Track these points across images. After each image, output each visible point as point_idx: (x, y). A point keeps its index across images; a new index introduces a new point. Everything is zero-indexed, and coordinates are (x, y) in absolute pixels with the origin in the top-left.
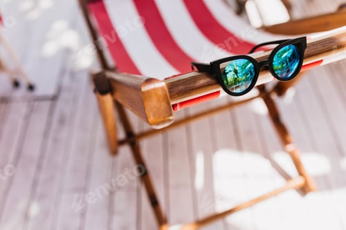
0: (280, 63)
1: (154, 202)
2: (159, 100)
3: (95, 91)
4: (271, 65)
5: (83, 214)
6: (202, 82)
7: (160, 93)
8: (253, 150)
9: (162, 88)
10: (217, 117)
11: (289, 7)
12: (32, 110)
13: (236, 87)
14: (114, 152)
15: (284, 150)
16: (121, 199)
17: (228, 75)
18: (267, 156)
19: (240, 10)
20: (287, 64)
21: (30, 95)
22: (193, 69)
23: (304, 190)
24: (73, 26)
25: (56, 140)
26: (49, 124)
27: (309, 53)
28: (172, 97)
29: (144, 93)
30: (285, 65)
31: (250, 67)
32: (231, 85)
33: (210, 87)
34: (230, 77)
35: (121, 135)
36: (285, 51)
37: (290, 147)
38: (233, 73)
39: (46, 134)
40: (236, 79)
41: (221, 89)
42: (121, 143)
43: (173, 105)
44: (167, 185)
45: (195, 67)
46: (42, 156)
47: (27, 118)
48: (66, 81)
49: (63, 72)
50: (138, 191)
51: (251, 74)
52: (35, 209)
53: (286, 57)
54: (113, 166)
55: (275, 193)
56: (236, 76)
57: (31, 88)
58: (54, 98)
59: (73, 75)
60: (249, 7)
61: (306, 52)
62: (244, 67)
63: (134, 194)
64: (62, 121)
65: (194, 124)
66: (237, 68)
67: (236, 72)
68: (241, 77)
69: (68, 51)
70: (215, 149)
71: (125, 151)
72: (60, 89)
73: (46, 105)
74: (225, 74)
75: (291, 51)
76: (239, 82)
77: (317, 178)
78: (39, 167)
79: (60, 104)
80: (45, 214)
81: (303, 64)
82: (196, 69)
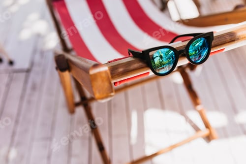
0: (194, 51)
1: (101, 148)
2: (103, 81)
3: (57, 68)
4: (188, 52)
5: (49, 157)
6: (136, 65)
7: (104, 75)
8: (173, 109)
9: (106, 72)
10: (147, 85)
11: (198, 5)
12: (11, 79)
13: (161, 69)
14: (72, 112)
15: (195, 109)
16: (77, 146)
17: (155, 60)
18: (183, 113)
19: (164, 7)
20: (199, 51)
21: (10, 68)
22: (129, 55)
23: (209, 138)
24: (42, 17)
25: (29, 102)
26: (24, 90)
27: (215, 43)
28: (113, 77)
29: (91, 75)
30: (197, 52)
31: (172, 54)
32: (158, 67)
33: (142, 69)
34: (157, 61)
35: (77, 99)
36: (197, 42)
37: (199, 107)
38: (159, 58)
39: (22, 98)
40: (161, 62)
41: (150, 71)
42: (77, 105)
43: (114, 83)
44: (110, 135)
45: (131, 53)
46: (18, 114)
47: (8, 85)
48: (37, 58)
49: (35, 51)
50: (90, 140)
51: (173, 59)
52: (13, 154)
53: (198, 46)
54: (71, 121)
55: (188, 141)
56: (161, 60)
57: (11, 63)
58: (28, 71)
59: (42, 53)
60: (170, 5)
61: (213, 43)
62: (167, 53)
63: (87, 142)
64: (34, 88)
65: (130, 91)
66: (162, 54)
67: (161, 57)
68: (165, 61)
69: (39, 36)
70: (146, 109)
71: (80, 111)
72: (32, 64)
73: (22, 76)
74: (153, 59)
75: (202, 41)
76: (163, 65)
77: (218, 129)
78: (17, 122)
79: (32, 75)
80: (21, 157)
81: (211, 52)
82: (131, 55)
